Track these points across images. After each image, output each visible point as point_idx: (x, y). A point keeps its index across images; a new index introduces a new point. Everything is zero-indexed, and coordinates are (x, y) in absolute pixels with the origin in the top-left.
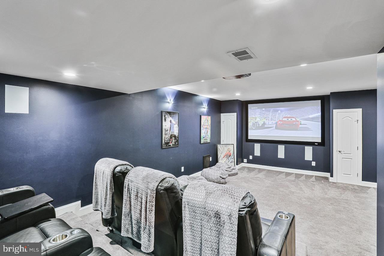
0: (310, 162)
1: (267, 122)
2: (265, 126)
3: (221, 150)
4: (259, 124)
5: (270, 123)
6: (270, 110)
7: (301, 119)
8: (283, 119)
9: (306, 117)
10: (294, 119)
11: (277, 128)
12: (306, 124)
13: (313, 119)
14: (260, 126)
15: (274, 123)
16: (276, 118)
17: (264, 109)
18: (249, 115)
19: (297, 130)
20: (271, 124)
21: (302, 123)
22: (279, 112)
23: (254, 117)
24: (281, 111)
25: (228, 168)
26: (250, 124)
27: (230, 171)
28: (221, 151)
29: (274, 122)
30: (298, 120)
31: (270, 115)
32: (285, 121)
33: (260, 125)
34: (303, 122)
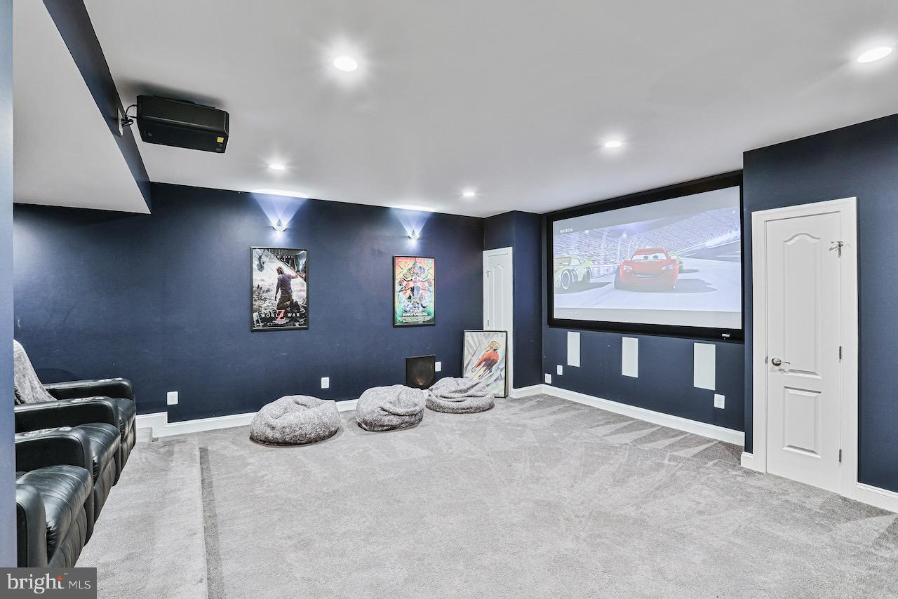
0: (709, 395)
1: (594, 270)
2: (592, 281)
3: (473, 345)
4: (576, 276)
5: (602, 272)
6: (602, 234)
7: (681, 256)
8: (635, 258)
9: (698, 246)
10: (662, 256)
11: (618, 286)
12: (696, 271)
13: (716, 253)
14: (581, 282)
15: (612, 270)
16: (615, 254)
17: (587, 232)
18: (554, 250)
19: (671, 290)
20: (604, 275)
21: (684, 268)
22: (625, 236)
23: (567, 256)
24: (630, 234)
25: (456, 392)
26: (557, 277)
27: (459, 399)
28: (472, 347)
29: (612, 267)
30: (674, 257)
31: (602, 247)
32: (638, 262)
33: (580, 279)
34: (688, 263)
